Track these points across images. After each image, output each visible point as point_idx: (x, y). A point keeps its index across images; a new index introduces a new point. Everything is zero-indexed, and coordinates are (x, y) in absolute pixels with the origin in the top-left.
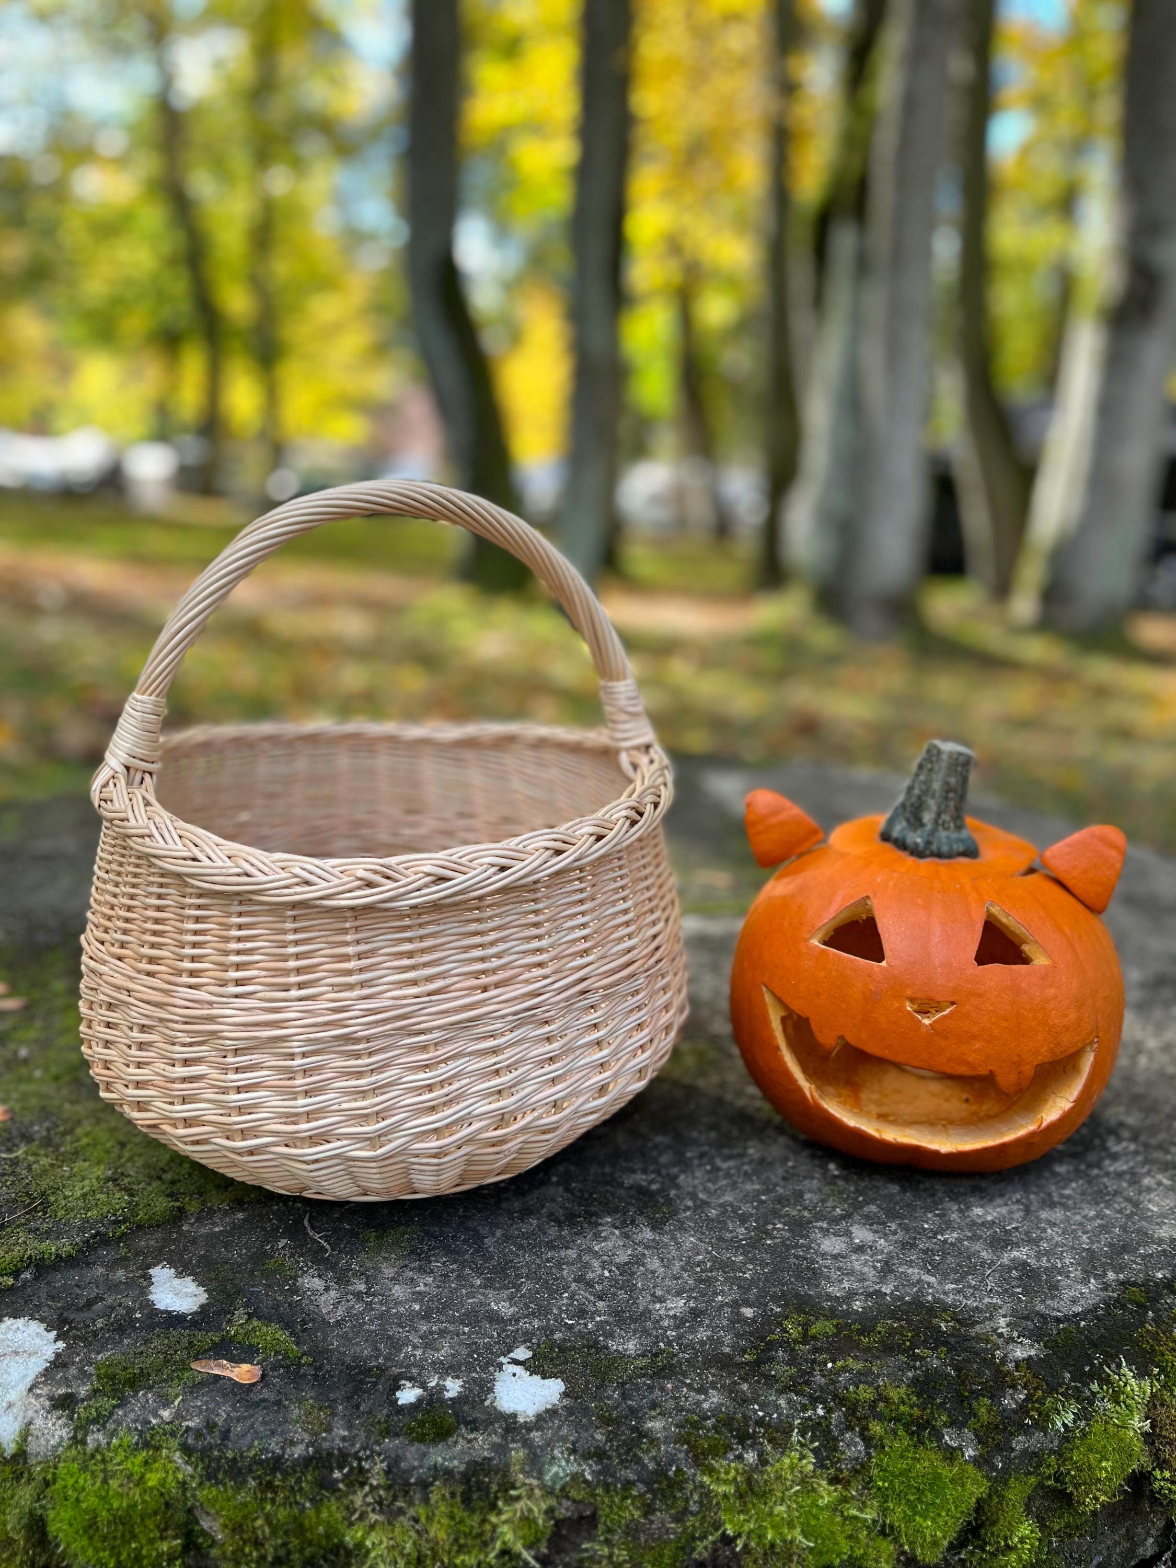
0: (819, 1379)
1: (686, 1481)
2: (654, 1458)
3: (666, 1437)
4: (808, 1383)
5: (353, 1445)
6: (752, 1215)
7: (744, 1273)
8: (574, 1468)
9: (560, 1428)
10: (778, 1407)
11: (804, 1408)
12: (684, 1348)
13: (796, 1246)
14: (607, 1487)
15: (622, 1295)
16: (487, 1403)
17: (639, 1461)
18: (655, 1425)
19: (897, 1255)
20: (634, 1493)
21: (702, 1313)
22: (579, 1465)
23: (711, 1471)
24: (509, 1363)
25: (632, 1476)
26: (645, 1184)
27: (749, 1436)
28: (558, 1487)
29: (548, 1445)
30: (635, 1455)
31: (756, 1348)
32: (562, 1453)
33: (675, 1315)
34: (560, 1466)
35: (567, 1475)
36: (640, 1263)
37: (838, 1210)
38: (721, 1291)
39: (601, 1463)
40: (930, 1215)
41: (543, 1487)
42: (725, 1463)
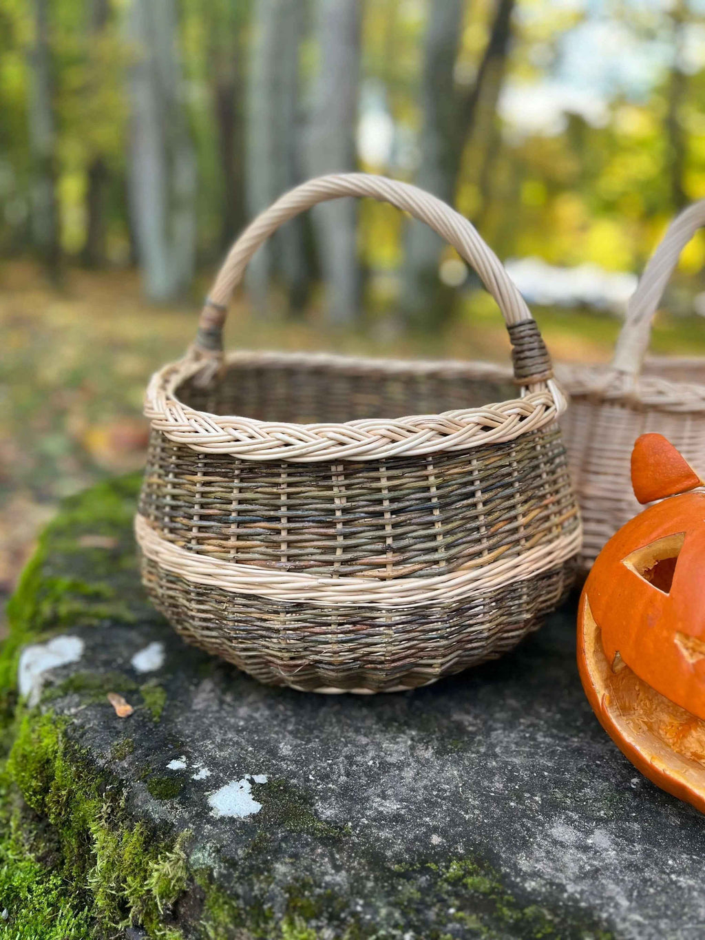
0: (432, 914)
1: (272, 918)
2: (261, 889)
3: (280, 881)
4: (418, 911)
5: (123, 774)
6: (522, 780)
7: (467, 813)
8: (210, 862)
9: (225, 832)
10: (376, 912)
11: (396, 926)
12: (363, 834)
13: (533, 819)
14: (220, 887)
15: (363, 781)
16: (207, 793)
17: (251, 886)
18: (281, 868)
19: (616, 868)
20: (234, 904)
21: (403, 821)
22: (214, 862)
23: (292, 923)
24: (247, 780)
25: (240, 891)
26: (467, 723)
27: (338, 918)
28: (195, 868)
29: (208, 837)
30: (251, 879)
31: (412, 865)
32: (211, 848)
33: (382, 812)
34: (203, 855)
35: (204, 864)
36: (400, 769)
37: (602, 812)
38: (435, 816)
39: (228, 870)
40: (684, 856)
41: (187, 861)
42: (304, 924)
